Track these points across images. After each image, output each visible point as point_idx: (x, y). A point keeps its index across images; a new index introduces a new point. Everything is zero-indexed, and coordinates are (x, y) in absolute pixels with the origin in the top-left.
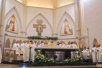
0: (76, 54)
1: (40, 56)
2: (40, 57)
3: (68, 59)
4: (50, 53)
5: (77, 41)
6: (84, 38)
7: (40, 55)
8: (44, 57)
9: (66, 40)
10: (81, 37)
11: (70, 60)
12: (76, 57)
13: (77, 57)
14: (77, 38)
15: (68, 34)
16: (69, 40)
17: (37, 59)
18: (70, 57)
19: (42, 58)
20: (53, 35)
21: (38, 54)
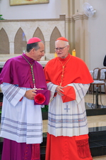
5: (61, 26)
6: (84, 17)
9: (28, 24)
10: (74, 13)
14: (62, 18)
16: (37, 24)
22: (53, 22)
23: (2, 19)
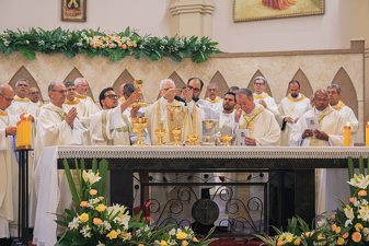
0: (354, 191)
1: (101, 216)
2: (97, 221)
3: (298, 232)
4: (164, 184)
5: (354, 67)
7: (101, 208)
8: (125, 220)
9: (278, 62)
11: (310, 241)
12: (349, 213)
13: (356, 221)
14: (357, 47)
15: (292, 10)
16: (296, 63)
17: (78, 234)
18: (310, 217)
19: (115, 226)
20: (173, 13)
21: (87, 197)
22: (336, 57)
23: (218, 52)
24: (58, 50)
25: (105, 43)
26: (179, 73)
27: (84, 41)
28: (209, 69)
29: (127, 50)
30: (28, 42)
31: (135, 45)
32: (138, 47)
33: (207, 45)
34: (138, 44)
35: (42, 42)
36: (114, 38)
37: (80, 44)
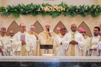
24: (29, 13)
25: (50, 9)
26: (85, 22)
27: (41, 9)
28: (99, 20)
29: (60, 12)
30: (16, 10)
31: (64, 10)
32: (66, 11)
33: (99, 9)
34: (66, 9)
35: (22, 10)
36: (55, 7)
37: (39, 10)
